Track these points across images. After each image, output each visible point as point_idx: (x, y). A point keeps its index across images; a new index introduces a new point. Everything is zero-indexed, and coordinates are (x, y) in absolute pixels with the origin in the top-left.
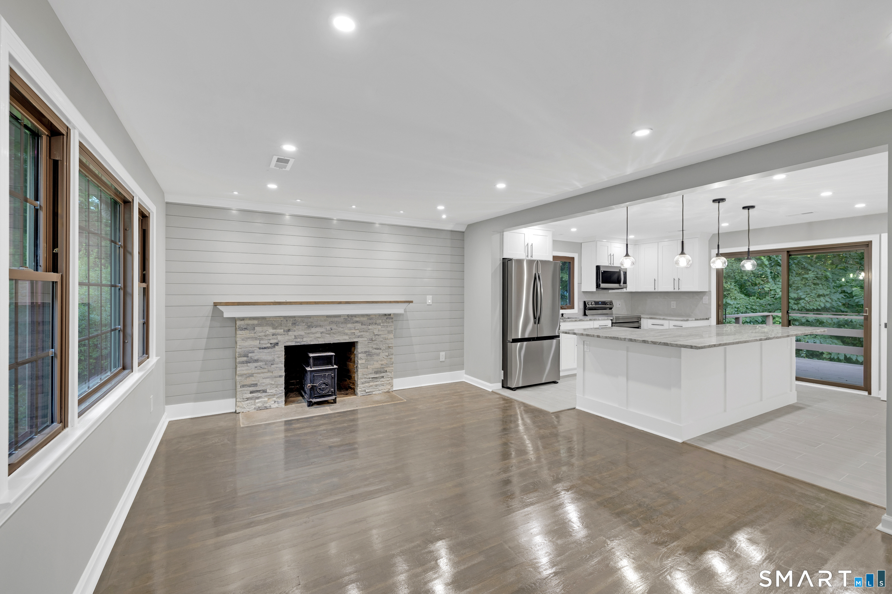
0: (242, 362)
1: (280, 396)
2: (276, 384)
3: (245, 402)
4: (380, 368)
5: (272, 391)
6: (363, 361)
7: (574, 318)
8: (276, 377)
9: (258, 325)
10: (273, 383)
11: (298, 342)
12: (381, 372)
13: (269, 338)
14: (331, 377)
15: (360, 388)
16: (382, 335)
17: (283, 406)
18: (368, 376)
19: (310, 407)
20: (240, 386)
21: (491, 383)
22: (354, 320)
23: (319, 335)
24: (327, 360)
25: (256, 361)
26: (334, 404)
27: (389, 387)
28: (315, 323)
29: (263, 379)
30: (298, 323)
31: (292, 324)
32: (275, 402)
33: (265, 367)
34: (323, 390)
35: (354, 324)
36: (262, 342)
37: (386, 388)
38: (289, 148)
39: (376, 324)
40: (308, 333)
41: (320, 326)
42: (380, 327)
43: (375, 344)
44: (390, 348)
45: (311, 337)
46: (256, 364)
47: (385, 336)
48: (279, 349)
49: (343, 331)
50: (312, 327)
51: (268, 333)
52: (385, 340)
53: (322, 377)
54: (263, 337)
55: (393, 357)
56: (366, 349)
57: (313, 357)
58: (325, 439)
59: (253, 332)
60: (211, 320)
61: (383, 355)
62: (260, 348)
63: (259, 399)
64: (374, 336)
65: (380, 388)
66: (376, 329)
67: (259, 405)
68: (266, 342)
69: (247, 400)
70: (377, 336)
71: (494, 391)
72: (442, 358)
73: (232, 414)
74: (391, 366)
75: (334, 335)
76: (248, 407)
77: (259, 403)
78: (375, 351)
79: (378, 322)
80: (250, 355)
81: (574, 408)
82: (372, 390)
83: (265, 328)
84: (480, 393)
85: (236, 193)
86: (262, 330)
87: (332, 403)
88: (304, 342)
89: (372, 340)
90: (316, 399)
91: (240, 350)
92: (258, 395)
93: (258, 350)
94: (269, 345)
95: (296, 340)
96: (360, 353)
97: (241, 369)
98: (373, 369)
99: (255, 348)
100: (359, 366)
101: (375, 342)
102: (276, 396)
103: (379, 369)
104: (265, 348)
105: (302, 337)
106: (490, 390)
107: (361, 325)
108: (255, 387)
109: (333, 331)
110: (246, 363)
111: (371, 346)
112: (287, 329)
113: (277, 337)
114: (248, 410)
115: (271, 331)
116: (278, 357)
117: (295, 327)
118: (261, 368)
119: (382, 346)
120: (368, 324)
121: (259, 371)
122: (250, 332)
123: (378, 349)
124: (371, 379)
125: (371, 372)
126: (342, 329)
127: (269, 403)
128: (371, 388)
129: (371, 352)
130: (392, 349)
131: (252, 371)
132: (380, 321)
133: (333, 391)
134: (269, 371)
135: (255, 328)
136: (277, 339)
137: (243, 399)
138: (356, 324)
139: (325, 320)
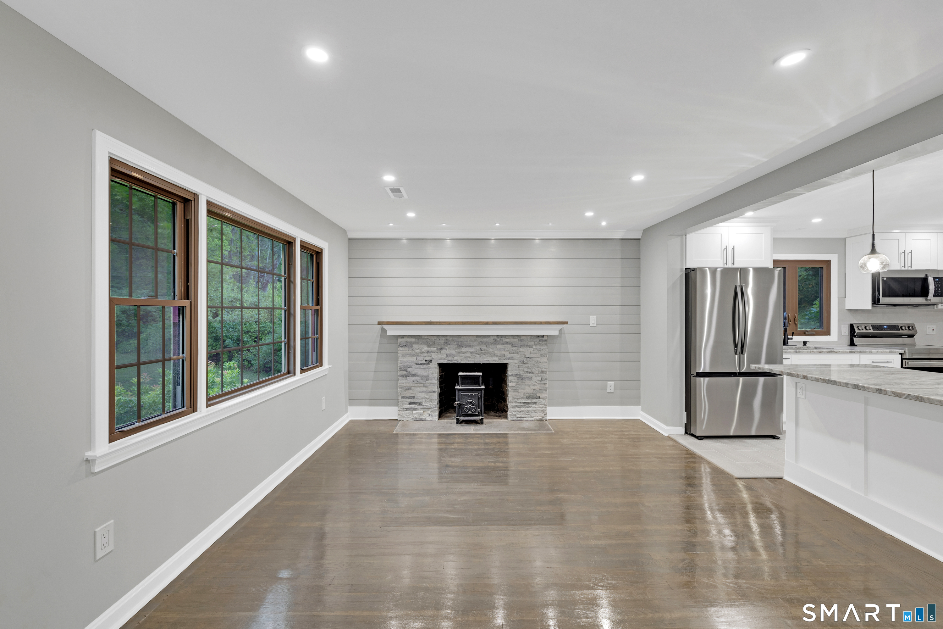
0: (402, 375)
1: (434, 410)
2: (430, 398)
3: (405, 412)
4: (532, 393)
5: (426, 405)
6: (514, 384)
7: (825, 349)
8: (430, 392)
9: (416, 343)
10: (428, 397)
11: (450, 360)
12: (533, 398)
13: (424, 355)
14: (477, 398)
15: (510, 412)
16: (534, 358)
17: (437, 420)
18: (519, 400)
19: (457, 425)
20: (400, 396)
21: (667, 425)
22: (504, 341)
23: (469, 355)
24: (474, 380)
25: (414, 375)
26: (480, 425)
27: (543, 415)
28: (465, 342)
29: (420, 392)
30: (449, 342)
31: (444, 343)
32: (429, 415)
33: (421, 381)
34: (470, 409)
35: (504, 345)
36: (418, 358)
37: (539, 415)
38: (389, 178)
39: (527, 346)
40: (459, 353)
41: (470, 345)
42: (532, 349)
43: (526, 367)
44: (544, 373)
45: (462, 356)
46: (413, 379)
47: (537, 359)
48: (433, 366)
49: (493, 352)
50: (463, 347)
51: (423, 350)
52: (538, 364)
53: (468, 397)
54: (419, 354)
55: (547, 383)
56: (517, 372)
57: (461, 376)
58: (449, 457)
59: (411, 349)
60: (380, 337)
61: (536, 379)
62: (417, 364)
63: (416, 411)
64: (525, 359)
65: (533, 414)
66: (528, 352)
67: (416, 416)
68: (422, 358)
69: (406, 410)
70: (529, 359)
71: (672, 436)
72: (610, 389)
73: (394, 421)
74: (544, 392)
75: (484, 356)
76: (407, 416)
77: (416, 414)
78: (527, 374)
79: (530, 343)
80: (409, 369)
81: (781, 478)
82: (523, 416)
83: (421, 346)
84: (654, 436)
85: (391, 225)
86: (418, 347)
87: (479, 423)
88: (455, 360)
89: (523, 362)
90: (463, 417)
91: (401, 365)
92: (415, 407)
93: (415, 365)
94: (424, 362)
95: (448, 358)
96: (510, 376)
97: (403, 382)
98: (524, 393)
99: (413, 364)
100: (509, 389)
101: (527, 365)
102: (430, 410)
103: (531, 395)
104: (421, 364)
105: (453, 356)
106: (666, 435)
107: (511, 347)
108: (413, 399)
109: (482, 351)
110: (406, 377)
111: (522, 368)
112: (440, 347)
113: (431, 355)
114: (407, 419)
115: (426, 348)
116: (432, 374)
117: (447, 346)
118: (417, 383)
119: (534, 370)
120: (519, 346)
121: (416, 385)
122: (409, 349)
123: (530, 373)
124: (522, 404)
125: (522, 397)
126: (492, 350)
127: (424, 416)
128: (522, 413)
129: (523, 376)
130: (546, 373)
131: (410, 384)
132: (533, 343)
133: (480, 412)
134: (424, 386)
135: (413, 345)
136: (431, 356)
137: (403, 409)
138: (506, 345)
139: (475, 341)
